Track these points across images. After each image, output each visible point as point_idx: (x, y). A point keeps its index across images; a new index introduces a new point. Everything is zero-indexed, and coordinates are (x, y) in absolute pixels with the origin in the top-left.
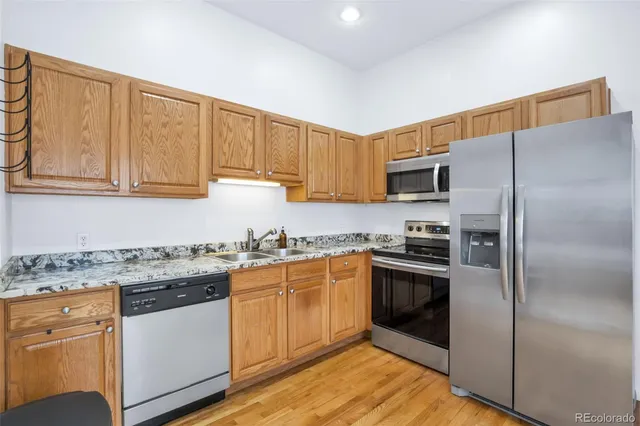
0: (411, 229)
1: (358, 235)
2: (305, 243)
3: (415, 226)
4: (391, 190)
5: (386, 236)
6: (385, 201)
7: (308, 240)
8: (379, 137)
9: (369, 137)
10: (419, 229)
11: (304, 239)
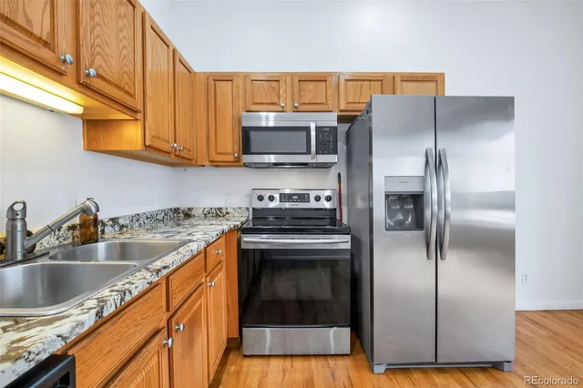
0: (261, 198)
1: (176, 210)
2: (117, 228)
3: (266, 195)
4: (246, 149)
5: (220, 209)
6: (237, 163)
7: (121, 222)
8: (228, 78)
9: (208, 75)
10: (272, 199)
11: (114, 220)
